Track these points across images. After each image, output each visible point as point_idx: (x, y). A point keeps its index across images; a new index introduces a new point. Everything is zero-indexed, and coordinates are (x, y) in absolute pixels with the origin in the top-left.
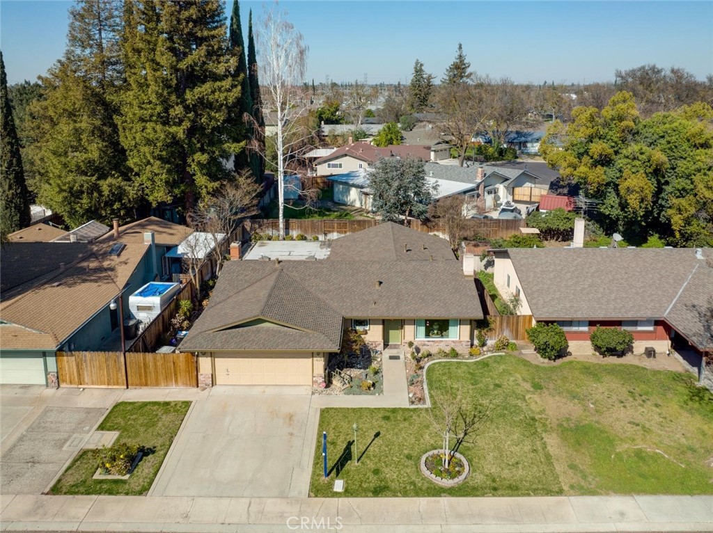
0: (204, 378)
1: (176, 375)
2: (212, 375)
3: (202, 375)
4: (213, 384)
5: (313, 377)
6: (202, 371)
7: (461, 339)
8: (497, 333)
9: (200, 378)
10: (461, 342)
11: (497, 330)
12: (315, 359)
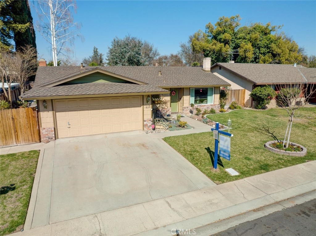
0: (47, 131)
1: (16, 131)
2: (54, 129)
3: (44, 129)
4: (56, 137)
5: (144, 121)
6: (43, 125)
7: (215, 104)
8: (229, 101)
9: (43, 132)
10: (215, 105)
11: (229, 99)
12: (145, 106)
